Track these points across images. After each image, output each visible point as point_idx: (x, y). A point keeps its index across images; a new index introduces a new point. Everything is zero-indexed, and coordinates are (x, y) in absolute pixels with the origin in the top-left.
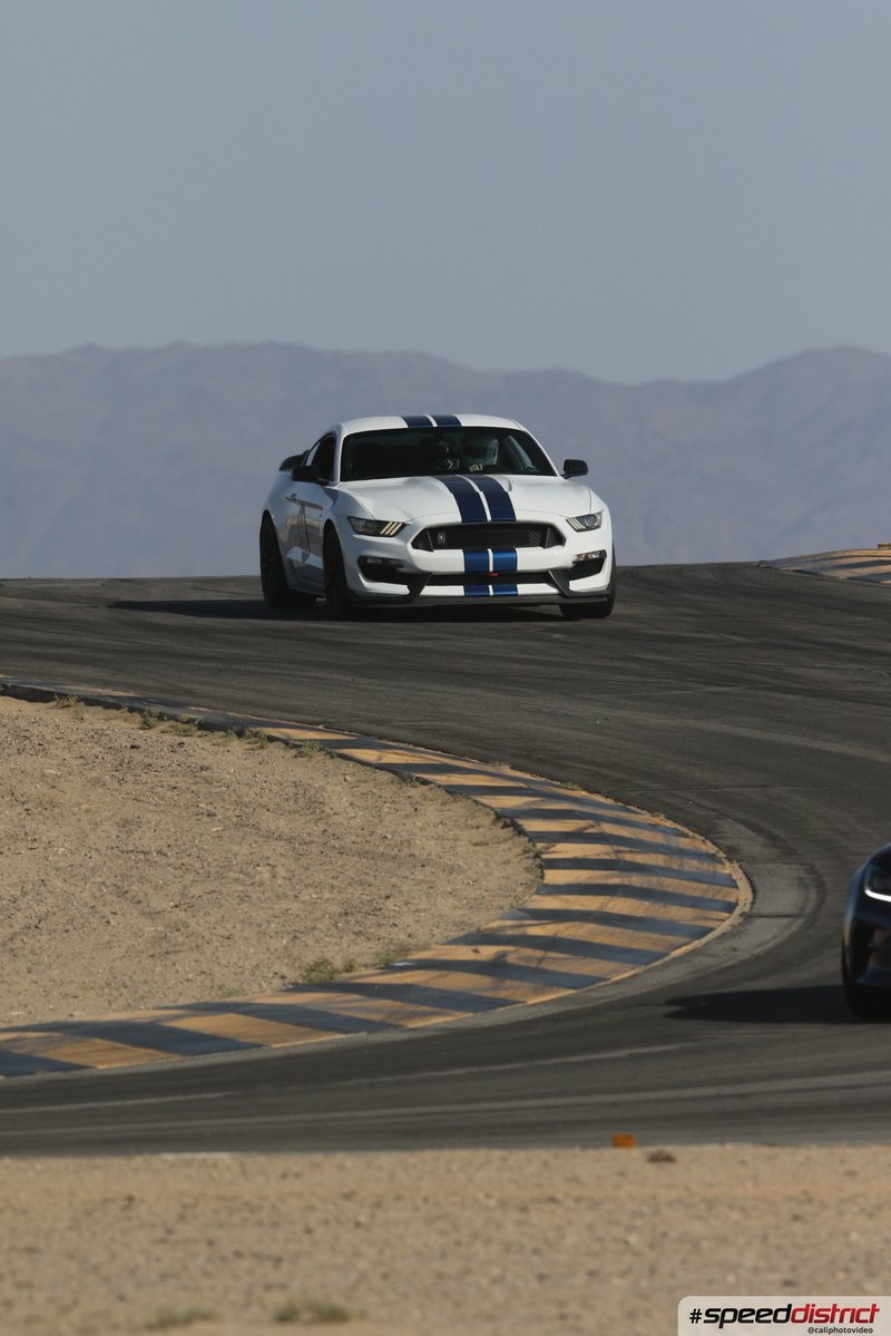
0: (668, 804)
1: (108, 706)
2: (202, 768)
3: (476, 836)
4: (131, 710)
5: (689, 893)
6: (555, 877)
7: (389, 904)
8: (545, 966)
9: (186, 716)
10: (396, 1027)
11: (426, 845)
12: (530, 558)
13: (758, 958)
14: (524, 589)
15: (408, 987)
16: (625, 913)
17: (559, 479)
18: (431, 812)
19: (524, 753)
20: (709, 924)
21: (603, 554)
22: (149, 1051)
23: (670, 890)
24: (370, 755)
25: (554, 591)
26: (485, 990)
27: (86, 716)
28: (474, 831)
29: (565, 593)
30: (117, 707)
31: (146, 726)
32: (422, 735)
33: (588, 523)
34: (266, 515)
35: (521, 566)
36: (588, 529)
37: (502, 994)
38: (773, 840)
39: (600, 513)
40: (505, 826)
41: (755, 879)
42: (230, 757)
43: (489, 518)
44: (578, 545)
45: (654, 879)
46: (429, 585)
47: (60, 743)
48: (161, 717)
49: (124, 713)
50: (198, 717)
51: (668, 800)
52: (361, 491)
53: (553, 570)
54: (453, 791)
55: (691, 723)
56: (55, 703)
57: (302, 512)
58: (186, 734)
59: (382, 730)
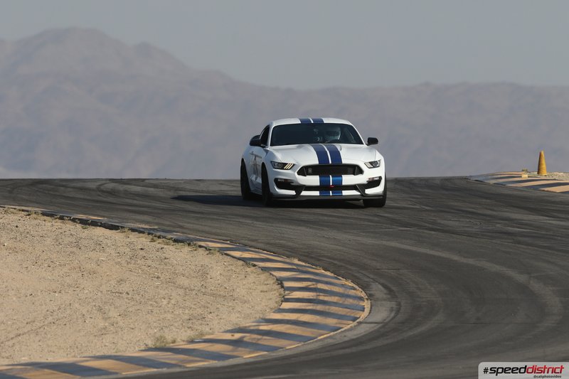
0: (355, 276)
1: (140, 232)
2: (165, 259)
3: (265, 288)
4: (149, 234)
5: (340, 313)
6: (286, 305)
7: (210, 316)
8: (260, 342)
9: (170, 236)
10: (180, 366)
11: (241, 291)
12: (348, 179)
13: (353, 340)
14: (345, 193)
15: (194, 350)
16: (307, 321)
17: (365, 146)
18: (251, 278)
19: (306, 254)
20: (341, 326)
21: (380, 178)
22: (67, 375)
23: (332, 312)
24: (237, 254)
25: (359, 193)
26: (228, 352)
27: (130, 236)
28: (265, 286)
29: (363, 194)
30: (143, 233)
31: (153, 241)
32: (268, 246)
33: (374, 164)
34: (243, 160)
35: (344, 183)
36: (374, 167)
37: (235, 354)
38: (390, 291)
39: (379, 161)
40: (279, 284)
41: (373, 307)
42: (181, 254)
43: (330, 162)
44: (369, 174)
45: (327, 307)
46: (304, 190)
47: (113, 247)
48: (159, 237)
49: (146, 235)
50: (175, 237)
51: (356, 274)
52: (277, 150)
53: (358, 185)
54: (264, 269)
55: (384, 242)
56: (119, 231)
57: (255, 159)
58: (167, 244)
59: (253, 244)
